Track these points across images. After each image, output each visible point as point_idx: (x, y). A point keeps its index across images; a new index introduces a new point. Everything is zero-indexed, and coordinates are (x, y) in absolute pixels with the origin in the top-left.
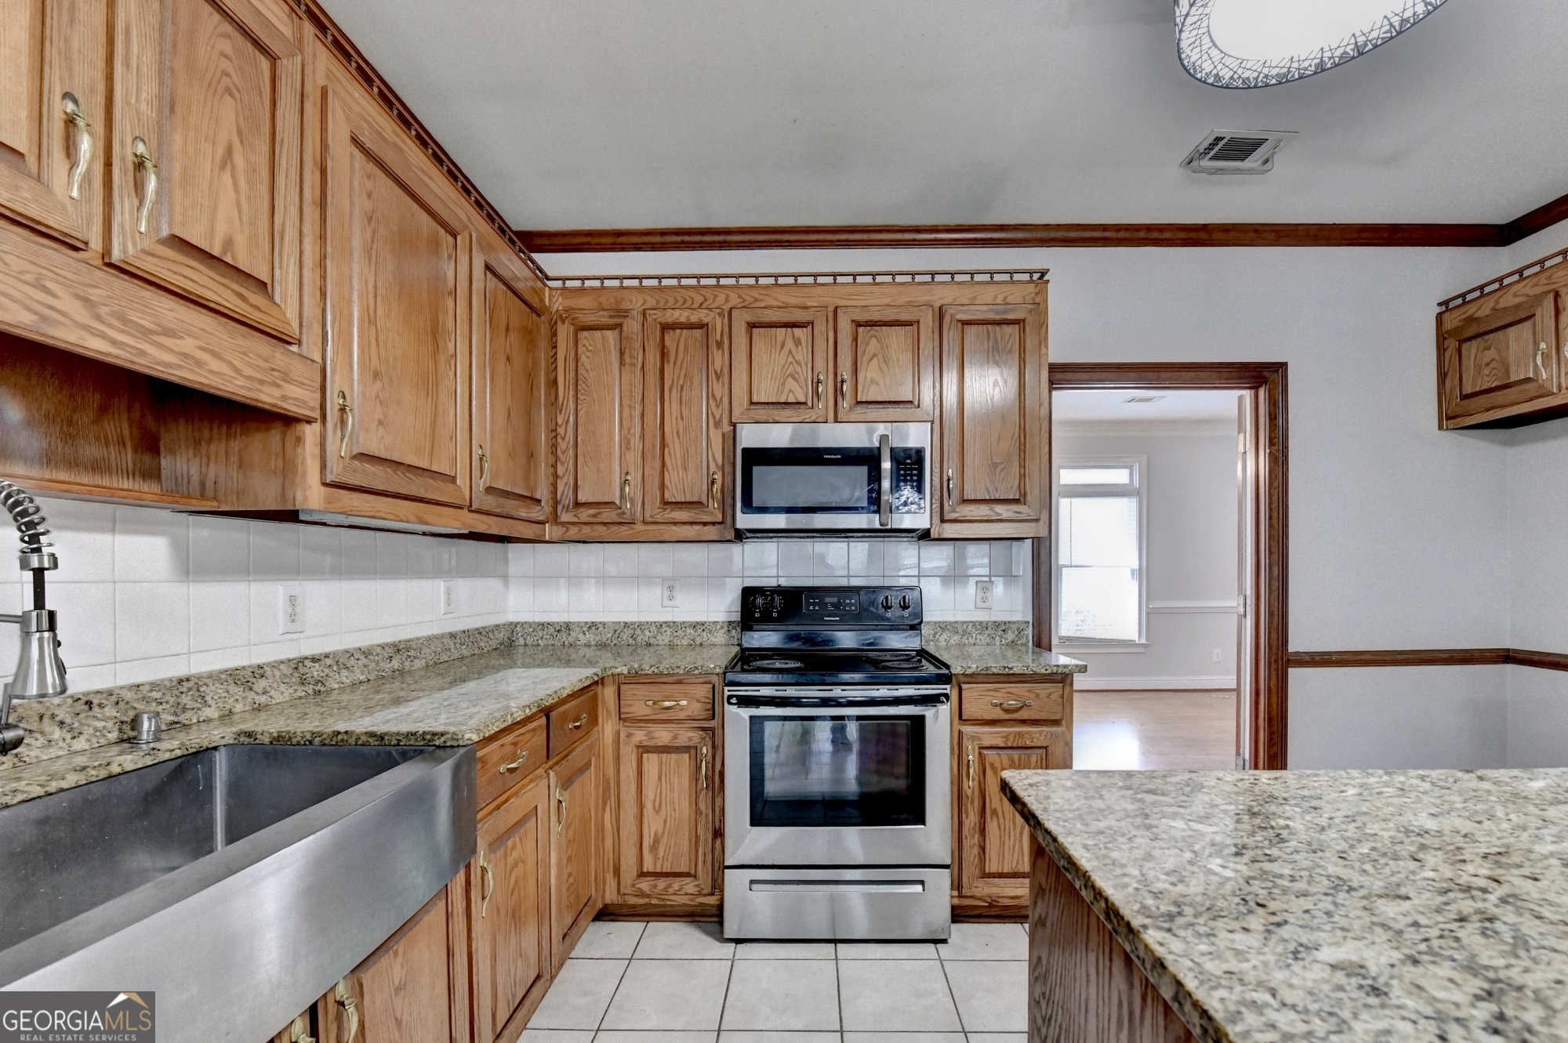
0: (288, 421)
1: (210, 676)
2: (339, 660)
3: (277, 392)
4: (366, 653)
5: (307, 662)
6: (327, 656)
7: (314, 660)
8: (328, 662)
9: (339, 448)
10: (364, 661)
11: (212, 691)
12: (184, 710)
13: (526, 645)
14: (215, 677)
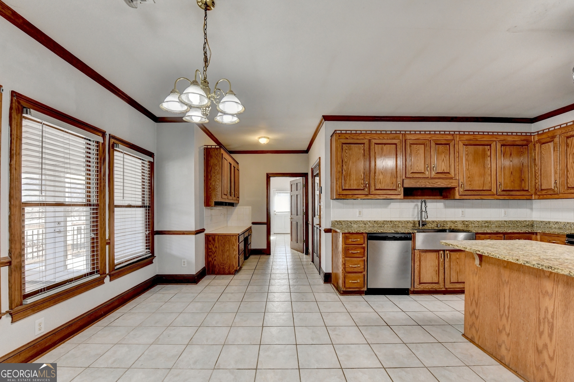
0: (454, 188)
1: (448, 221)
2: (472, 222)
3: (450, 185)
4: (478, 222)
5: (465, 222)
6: (469, 221)
7: (466, 221)
8: (469, 222)
9: (461, 190)
10: (477, 223)
11: (448, 223)
12: (445, 225)
13: (537, 227)
14: (449, 221)
